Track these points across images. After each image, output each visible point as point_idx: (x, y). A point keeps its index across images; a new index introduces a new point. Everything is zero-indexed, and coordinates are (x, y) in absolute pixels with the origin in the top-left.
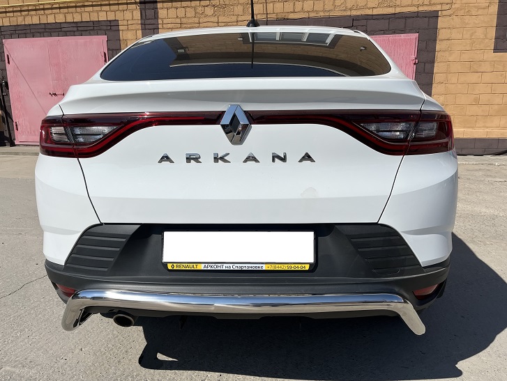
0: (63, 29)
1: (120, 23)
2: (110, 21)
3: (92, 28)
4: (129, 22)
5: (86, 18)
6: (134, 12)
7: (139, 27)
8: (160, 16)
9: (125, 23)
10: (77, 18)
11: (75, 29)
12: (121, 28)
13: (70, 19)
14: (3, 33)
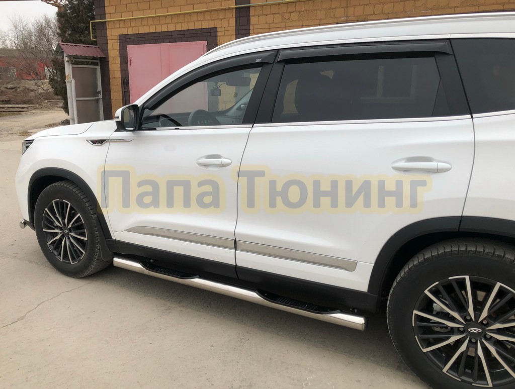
0: (173, 37)
1: (218, 30)
2: (210, 28)
3: (196, 35)
4: (226, 29)
5: (192, 27)
6: (231, 20)
7: (234, 32)
8: (252, 22)
9: (223, 29)
10: (185, 27)
11: (182, 36)
12: (219, 34)
13: (179, 28)
14: (127, 40)
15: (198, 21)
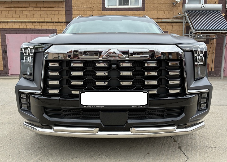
0: (34, 31)
2: (54, 29)
3: (46, 31)
4: (61, 30)
5: (44, 28)
6: (63, 26)
10: (40, 28)
11: (39, 31)
12: (58, 32)
13: (37, 28)
14: (6, 31)
15: (47, 25)
